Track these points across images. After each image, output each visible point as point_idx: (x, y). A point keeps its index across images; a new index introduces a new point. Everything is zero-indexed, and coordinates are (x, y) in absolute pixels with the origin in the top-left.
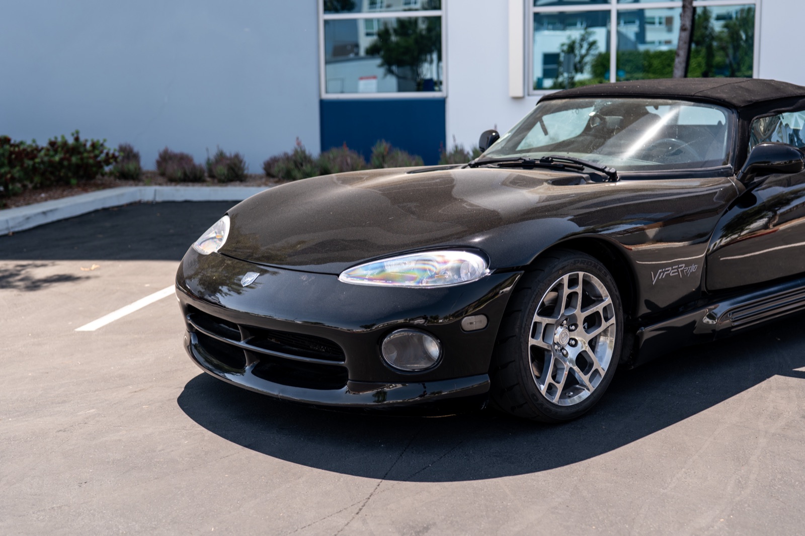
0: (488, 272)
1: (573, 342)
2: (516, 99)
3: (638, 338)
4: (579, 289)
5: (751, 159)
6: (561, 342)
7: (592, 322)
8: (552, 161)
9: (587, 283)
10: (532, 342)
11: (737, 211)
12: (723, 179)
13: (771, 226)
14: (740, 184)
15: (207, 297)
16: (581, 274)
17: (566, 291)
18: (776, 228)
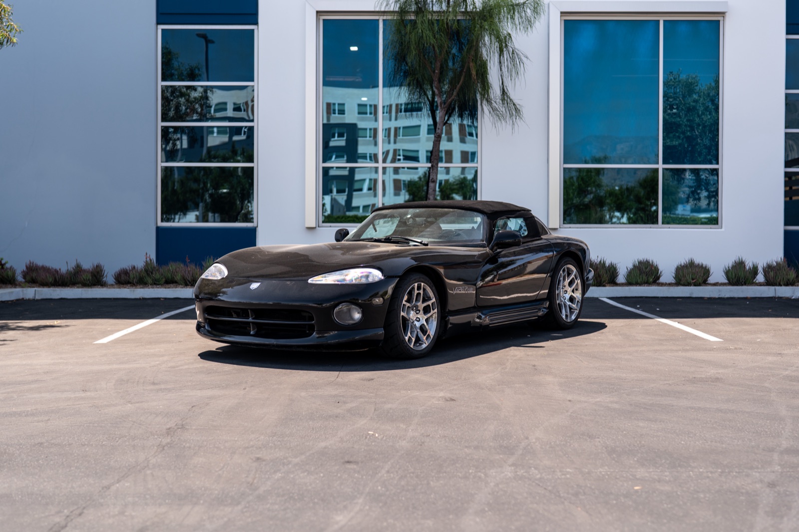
0: (383, 278)
1: (418, 319)
2: (310, 229)
3: (446, 323)
4: (421, 292)
5: (496, 238)
6: (413, 318)
7: (426, 310)
8: (391, 239)
9: (424, 290)
10: (402, 314)
11: (489, 267)
12: (482, 249)
13: (496, 280)
14: (491, 252)
15: (214, 298)
16: (422, 284)
17: (416, 292)
18: (499, 282)
